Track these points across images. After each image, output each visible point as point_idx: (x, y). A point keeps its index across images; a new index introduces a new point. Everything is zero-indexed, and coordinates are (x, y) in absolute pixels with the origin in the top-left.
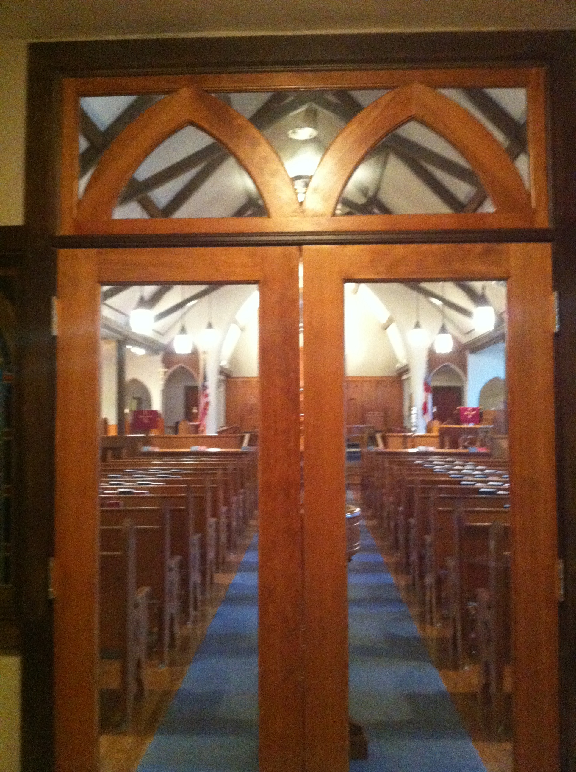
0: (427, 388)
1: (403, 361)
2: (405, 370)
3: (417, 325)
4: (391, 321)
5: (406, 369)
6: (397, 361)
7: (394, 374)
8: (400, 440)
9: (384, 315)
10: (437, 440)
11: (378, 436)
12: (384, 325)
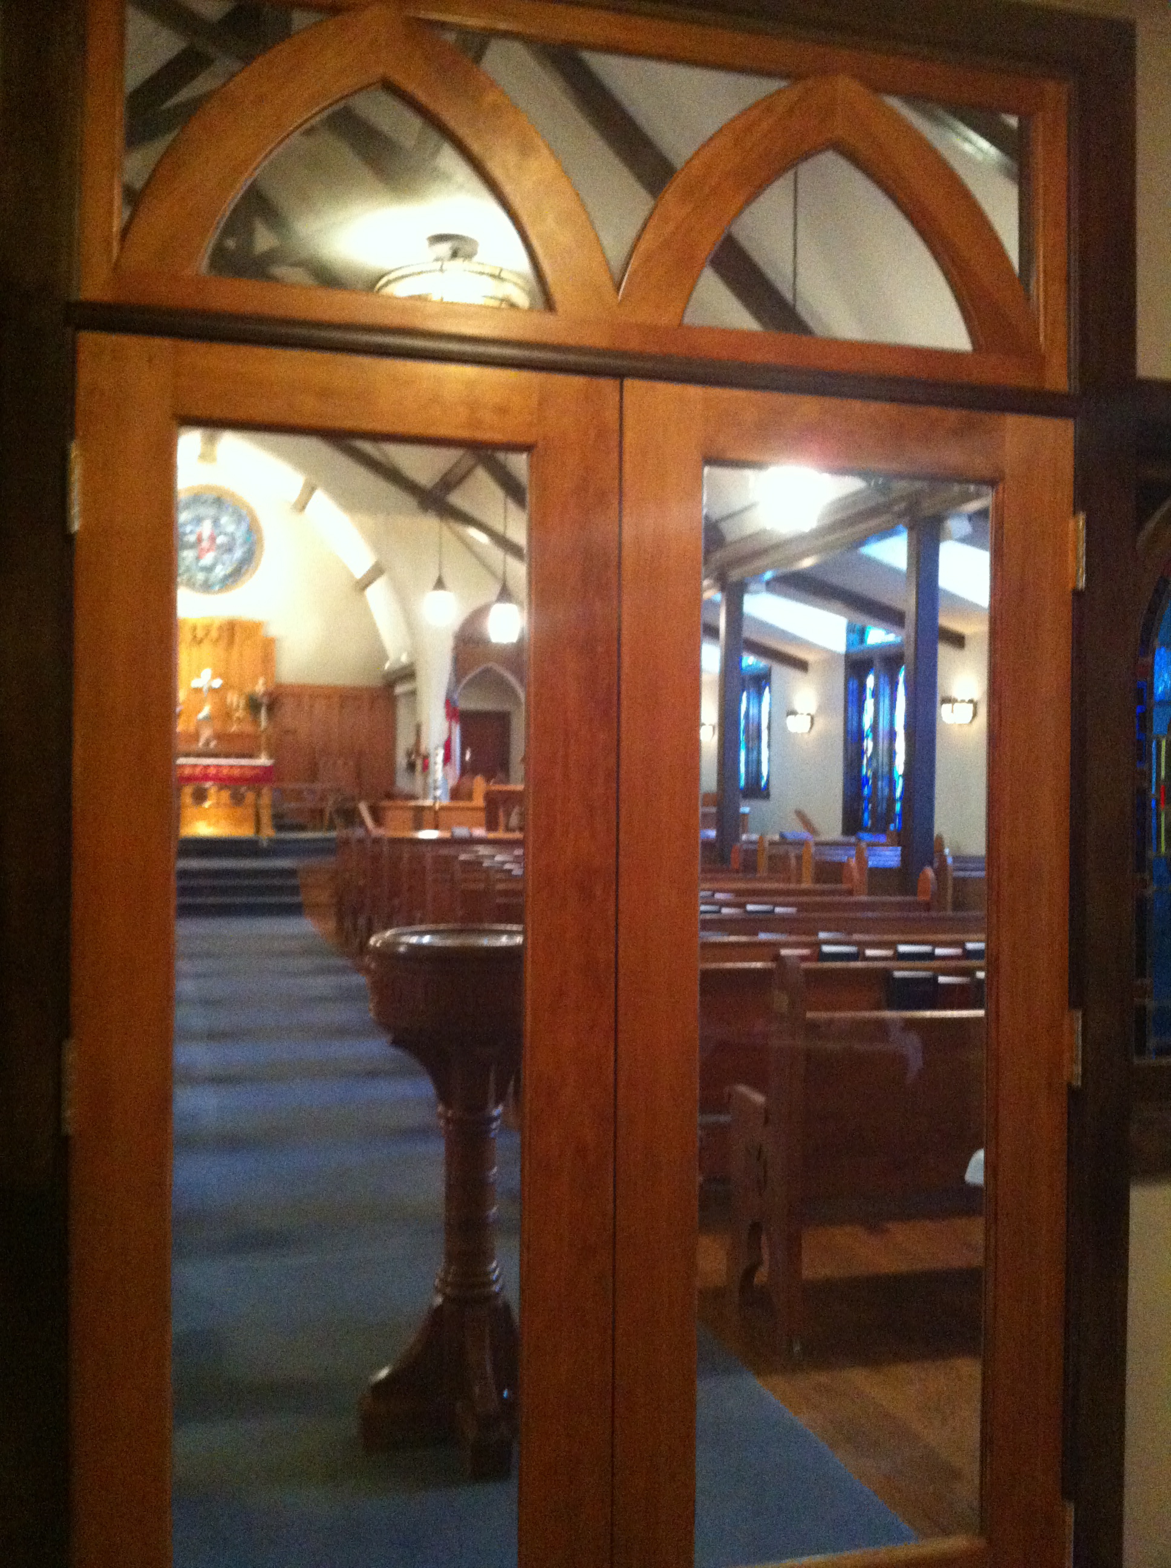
0: (453, 712)
1: (397, 655)
2: (408, 674)
3: (440, 584)
4: (377, 571)
5: (407, 671)
6: (383, 656)
7: (377, 682)
8: (410, 815)
9: (362, 561)
10: (482, 815)
11: (363, 808)
12: (358, 582)
